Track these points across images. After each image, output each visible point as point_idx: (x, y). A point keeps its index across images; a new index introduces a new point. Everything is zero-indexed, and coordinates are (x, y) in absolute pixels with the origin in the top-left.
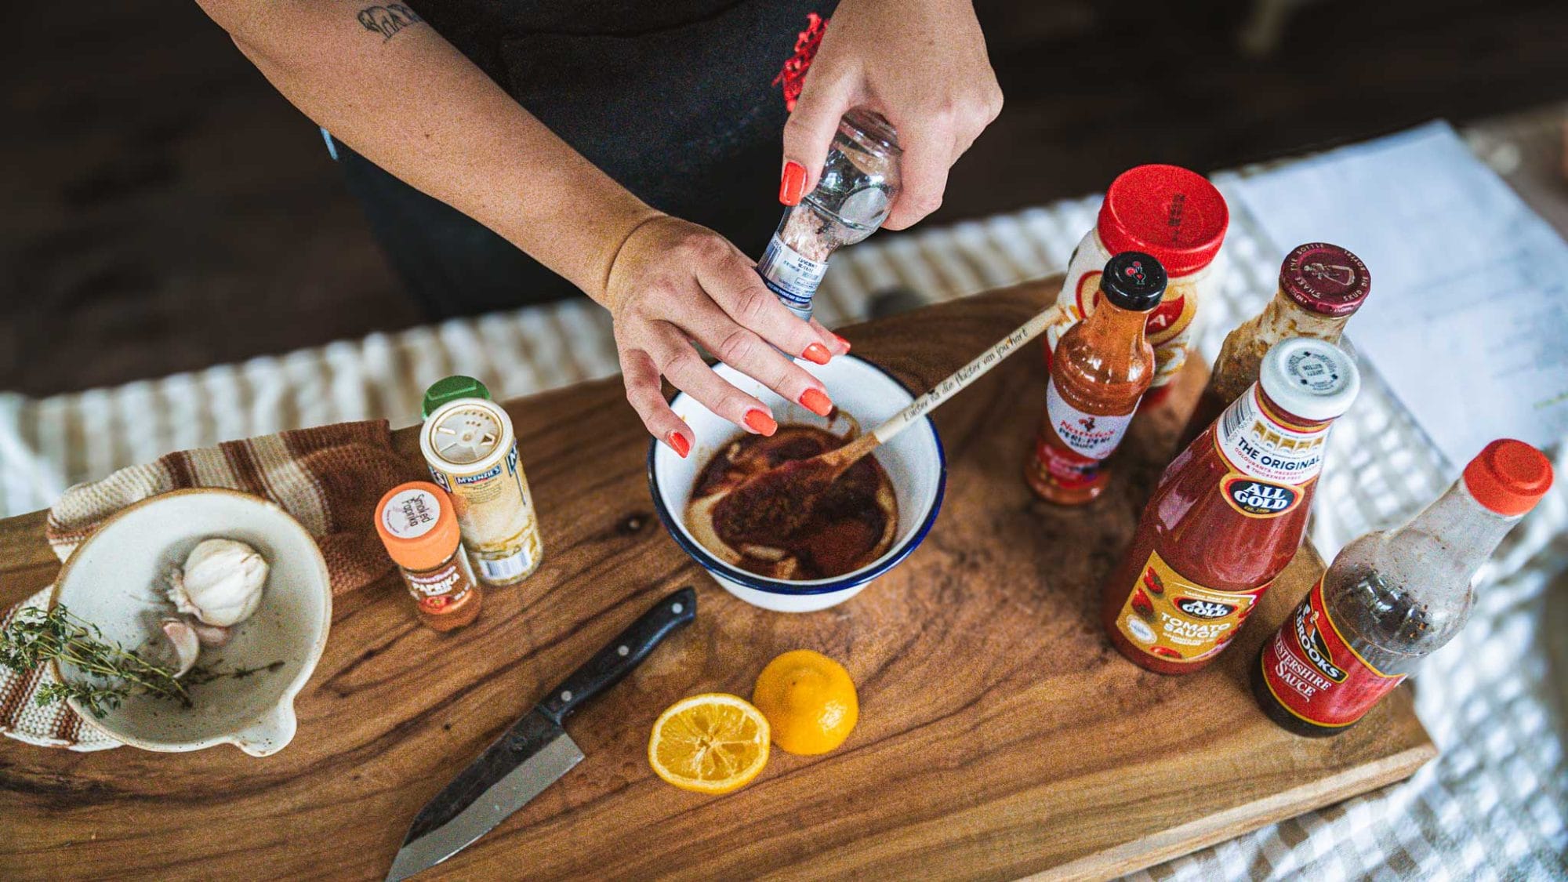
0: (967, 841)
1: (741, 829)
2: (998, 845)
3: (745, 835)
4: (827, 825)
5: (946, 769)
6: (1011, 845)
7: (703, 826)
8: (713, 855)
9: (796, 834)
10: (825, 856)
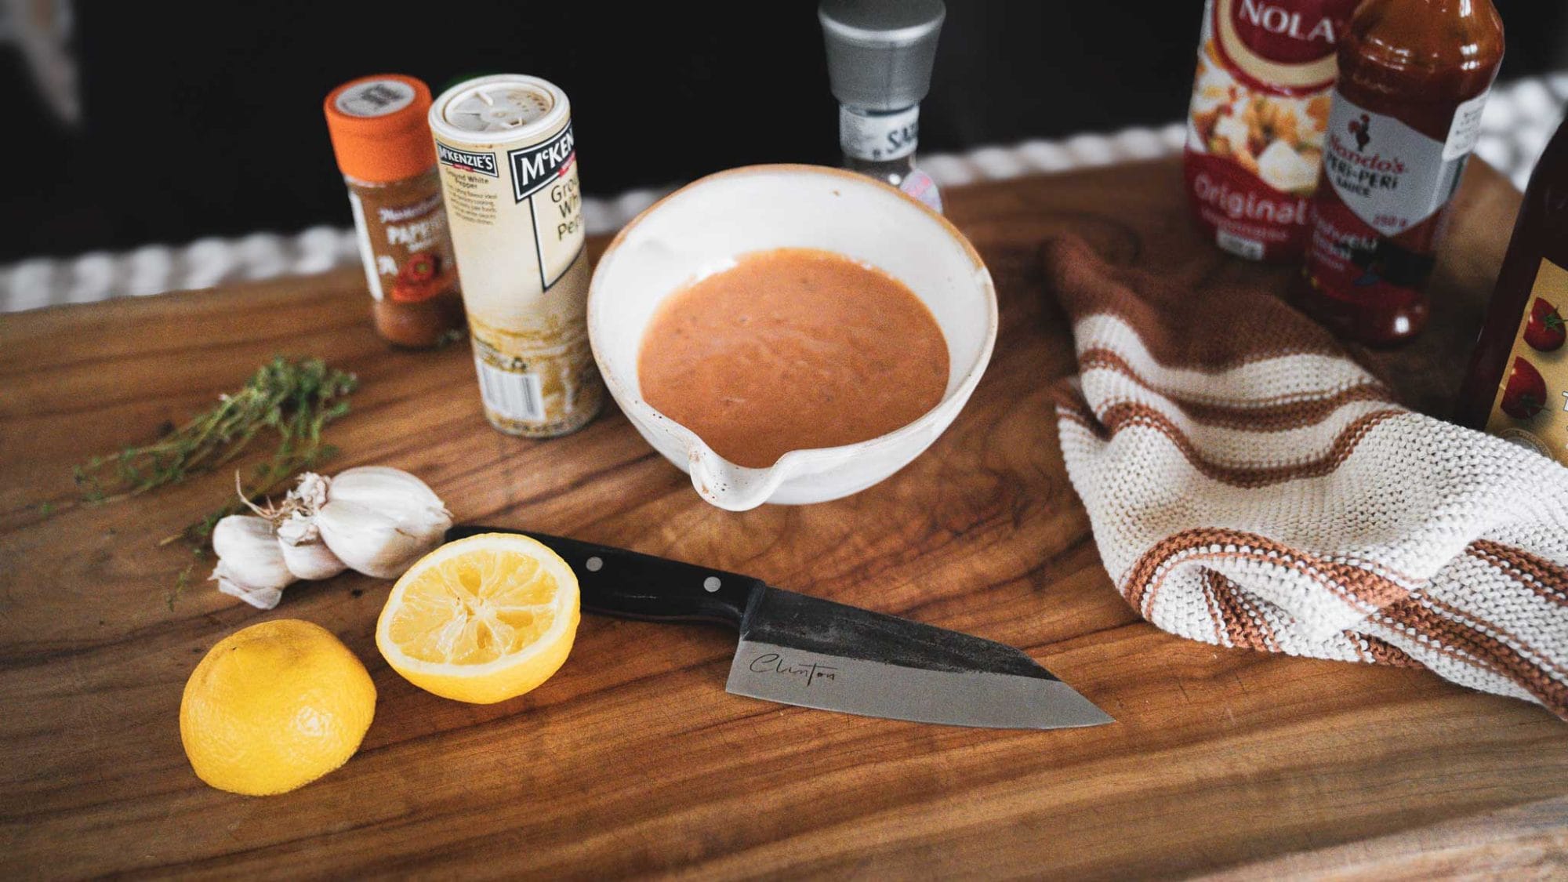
0: (1237, 782)
1: (828, 747)
2: (1294, 790)
3: (835, 756)
4: (980, 748)
5: (1192, 679)
6: (1319, 793)
7: (761, 742)
8: (775, 783)
9: (926, 760)
10: (975, 794)
